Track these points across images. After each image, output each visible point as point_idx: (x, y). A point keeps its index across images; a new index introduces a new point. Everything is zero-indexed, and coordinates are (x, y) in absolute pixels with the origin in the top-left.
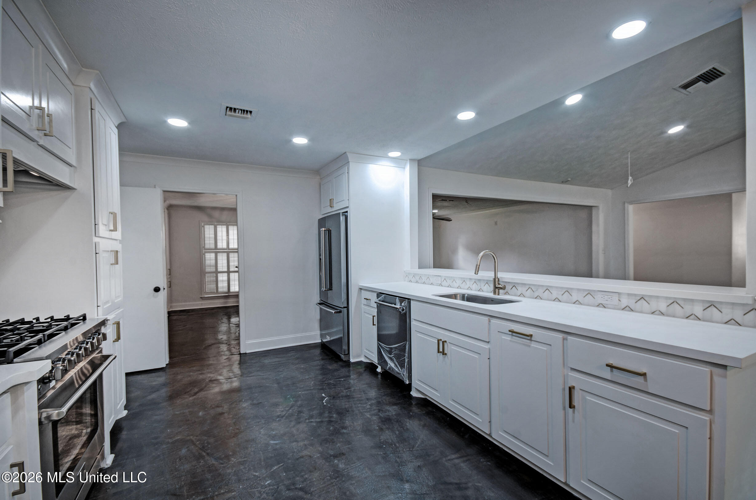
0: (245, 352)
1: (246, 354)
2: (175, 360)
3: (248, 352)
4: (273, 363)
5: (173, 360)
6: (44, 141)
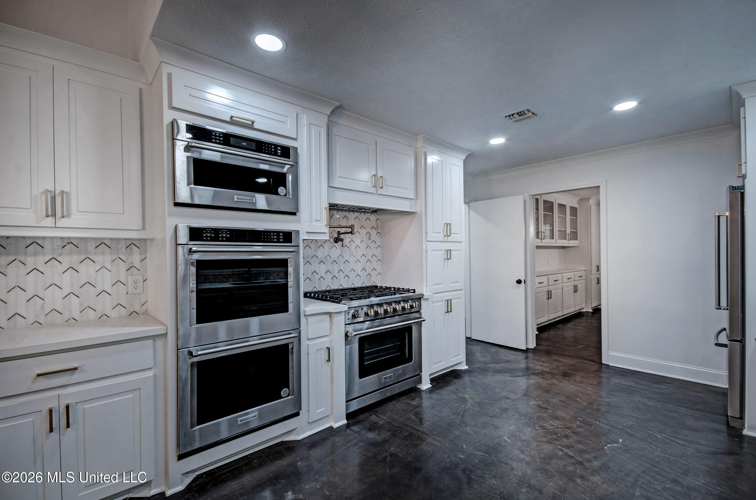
0: (607, 364)
1: (608, 365)
2: (541, 348)
3: (611, 364)
4: (620, 385)
5: (539, 347)
6: (380, 191)
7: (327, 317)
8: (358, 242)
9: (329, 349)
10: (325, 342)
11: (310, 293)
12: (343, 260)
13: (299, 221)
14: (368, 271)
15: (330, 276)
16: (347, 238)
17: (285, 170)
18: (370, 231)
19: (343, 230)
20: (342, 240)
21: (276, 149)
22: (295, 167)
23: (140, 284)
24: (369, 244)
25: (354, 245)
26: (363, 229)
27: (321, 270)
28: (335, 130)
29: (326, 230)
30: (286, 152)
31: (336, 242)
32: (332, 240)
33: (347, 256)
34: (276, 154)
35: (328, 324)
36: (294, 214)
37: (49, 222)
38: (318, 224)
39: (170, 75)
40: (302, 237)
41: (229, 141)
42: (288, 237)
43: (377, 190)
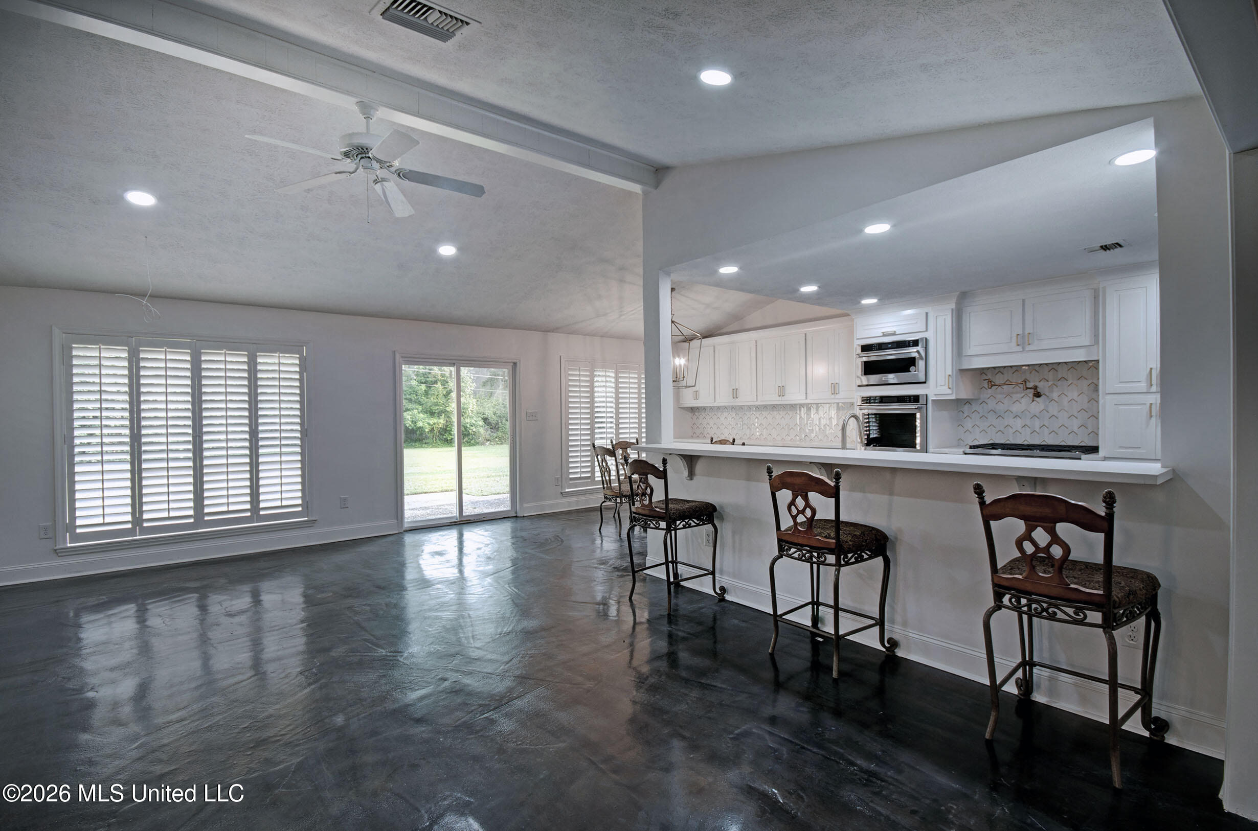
6: (1028, 348)
8: (1073, 395)
12: (1048, 415)
13: (928, 387)
17: (917, 355)
21: (909, 343)
22: (925, 353)
29: (951, 391)
30: (916, 343)
31: (1036, 396)
32: (1029, 395)
34: (909, 346)
36: (924, 383)
38: (943, 388)
40: (931, 398)
41: (881, 347)
42: (915, 399)
43: (1023, 348)
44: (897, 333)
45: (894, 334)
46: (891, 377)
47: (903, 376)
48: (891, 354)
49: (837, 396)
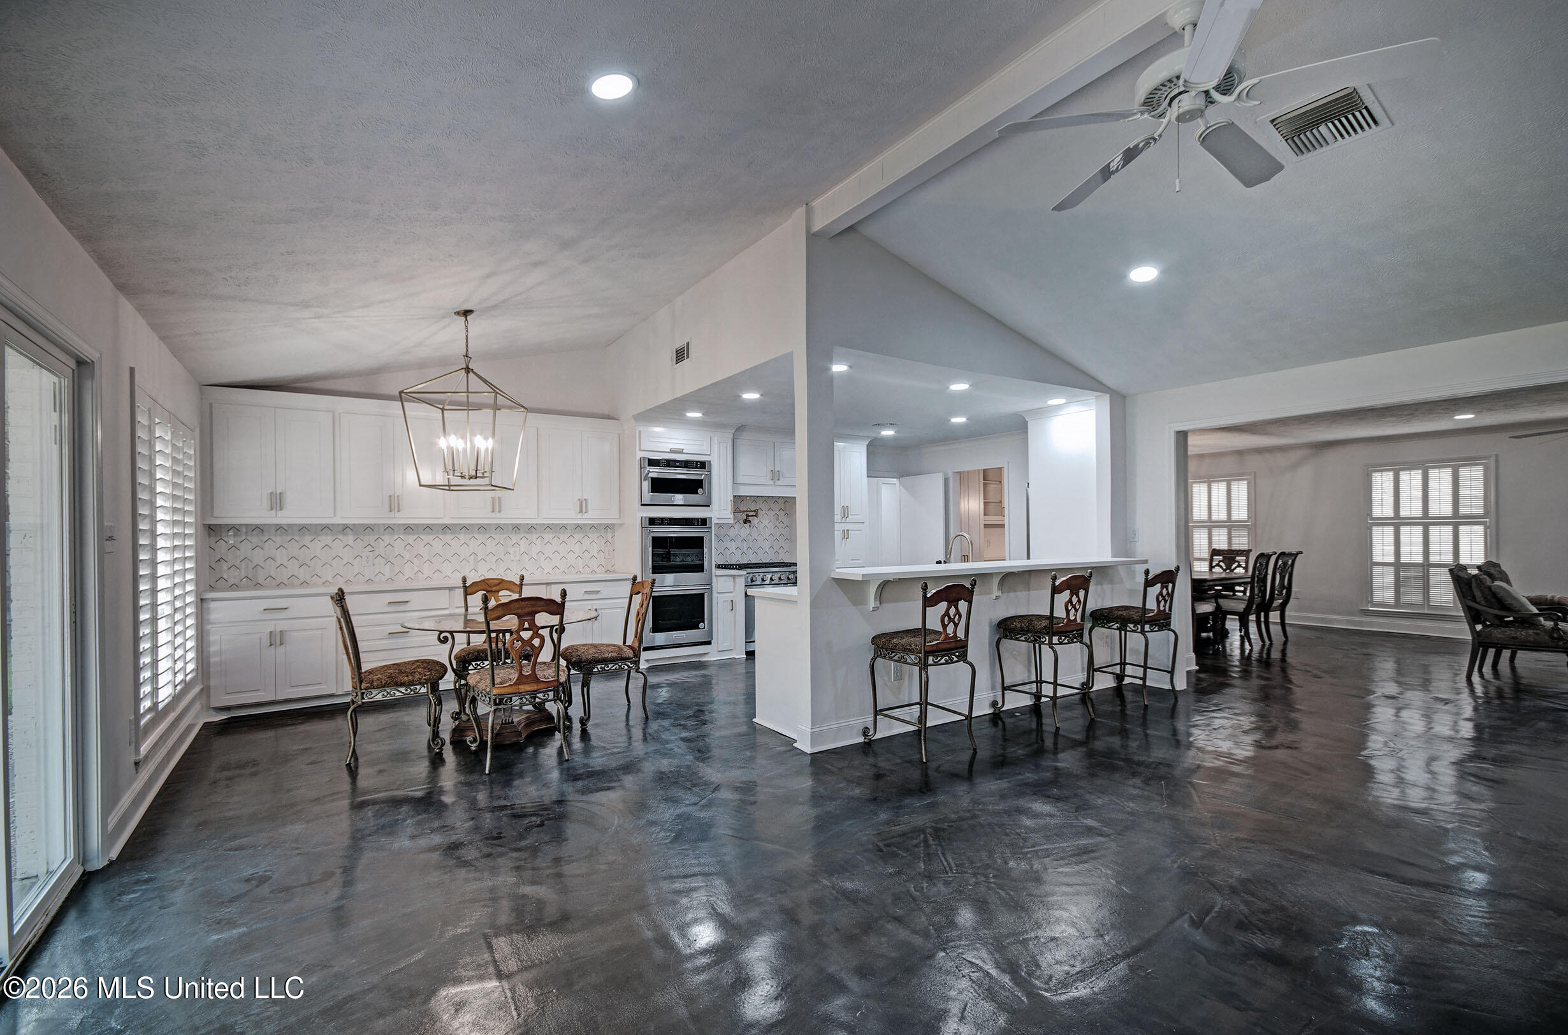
6: (778, 483)
7: (732, 579)
8: (766, 522)
9: (732, 601)
10: (729, 597)
11: (722, 565)
12: (751, 539)
13: (711, 511)
14: (776, 548)
15: (740, 552)
16: (755, 521)
17: (702, 478)
18: (778, 513)
19: (750, 514)
20: (750, 522)
21: (697, 464)
22: (709, 476)
23: (611, 553)
24: (777, 524)
25: (762, 526)
26: (771, 511)
27: (733, 546)
28: (739, 442)
29: (731, 516)
30: (702, 465)
31: (745, 523)
32: (742, 522)
33: (755, 535)
34: (697, 467)
35: (732, 583)
36: (709, 506)
37: (580, 515)
38: (726, 512)
39: (640, 432)
40: (714, 521)
41: (669, 463)
42: (703, 522)
43: (775, 482)
44: (684, 451)
45: (681, 452)
46: (679, 498)
47: (692, 498)
48: (681, 474)
49: (586, 516)
